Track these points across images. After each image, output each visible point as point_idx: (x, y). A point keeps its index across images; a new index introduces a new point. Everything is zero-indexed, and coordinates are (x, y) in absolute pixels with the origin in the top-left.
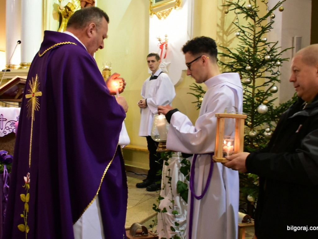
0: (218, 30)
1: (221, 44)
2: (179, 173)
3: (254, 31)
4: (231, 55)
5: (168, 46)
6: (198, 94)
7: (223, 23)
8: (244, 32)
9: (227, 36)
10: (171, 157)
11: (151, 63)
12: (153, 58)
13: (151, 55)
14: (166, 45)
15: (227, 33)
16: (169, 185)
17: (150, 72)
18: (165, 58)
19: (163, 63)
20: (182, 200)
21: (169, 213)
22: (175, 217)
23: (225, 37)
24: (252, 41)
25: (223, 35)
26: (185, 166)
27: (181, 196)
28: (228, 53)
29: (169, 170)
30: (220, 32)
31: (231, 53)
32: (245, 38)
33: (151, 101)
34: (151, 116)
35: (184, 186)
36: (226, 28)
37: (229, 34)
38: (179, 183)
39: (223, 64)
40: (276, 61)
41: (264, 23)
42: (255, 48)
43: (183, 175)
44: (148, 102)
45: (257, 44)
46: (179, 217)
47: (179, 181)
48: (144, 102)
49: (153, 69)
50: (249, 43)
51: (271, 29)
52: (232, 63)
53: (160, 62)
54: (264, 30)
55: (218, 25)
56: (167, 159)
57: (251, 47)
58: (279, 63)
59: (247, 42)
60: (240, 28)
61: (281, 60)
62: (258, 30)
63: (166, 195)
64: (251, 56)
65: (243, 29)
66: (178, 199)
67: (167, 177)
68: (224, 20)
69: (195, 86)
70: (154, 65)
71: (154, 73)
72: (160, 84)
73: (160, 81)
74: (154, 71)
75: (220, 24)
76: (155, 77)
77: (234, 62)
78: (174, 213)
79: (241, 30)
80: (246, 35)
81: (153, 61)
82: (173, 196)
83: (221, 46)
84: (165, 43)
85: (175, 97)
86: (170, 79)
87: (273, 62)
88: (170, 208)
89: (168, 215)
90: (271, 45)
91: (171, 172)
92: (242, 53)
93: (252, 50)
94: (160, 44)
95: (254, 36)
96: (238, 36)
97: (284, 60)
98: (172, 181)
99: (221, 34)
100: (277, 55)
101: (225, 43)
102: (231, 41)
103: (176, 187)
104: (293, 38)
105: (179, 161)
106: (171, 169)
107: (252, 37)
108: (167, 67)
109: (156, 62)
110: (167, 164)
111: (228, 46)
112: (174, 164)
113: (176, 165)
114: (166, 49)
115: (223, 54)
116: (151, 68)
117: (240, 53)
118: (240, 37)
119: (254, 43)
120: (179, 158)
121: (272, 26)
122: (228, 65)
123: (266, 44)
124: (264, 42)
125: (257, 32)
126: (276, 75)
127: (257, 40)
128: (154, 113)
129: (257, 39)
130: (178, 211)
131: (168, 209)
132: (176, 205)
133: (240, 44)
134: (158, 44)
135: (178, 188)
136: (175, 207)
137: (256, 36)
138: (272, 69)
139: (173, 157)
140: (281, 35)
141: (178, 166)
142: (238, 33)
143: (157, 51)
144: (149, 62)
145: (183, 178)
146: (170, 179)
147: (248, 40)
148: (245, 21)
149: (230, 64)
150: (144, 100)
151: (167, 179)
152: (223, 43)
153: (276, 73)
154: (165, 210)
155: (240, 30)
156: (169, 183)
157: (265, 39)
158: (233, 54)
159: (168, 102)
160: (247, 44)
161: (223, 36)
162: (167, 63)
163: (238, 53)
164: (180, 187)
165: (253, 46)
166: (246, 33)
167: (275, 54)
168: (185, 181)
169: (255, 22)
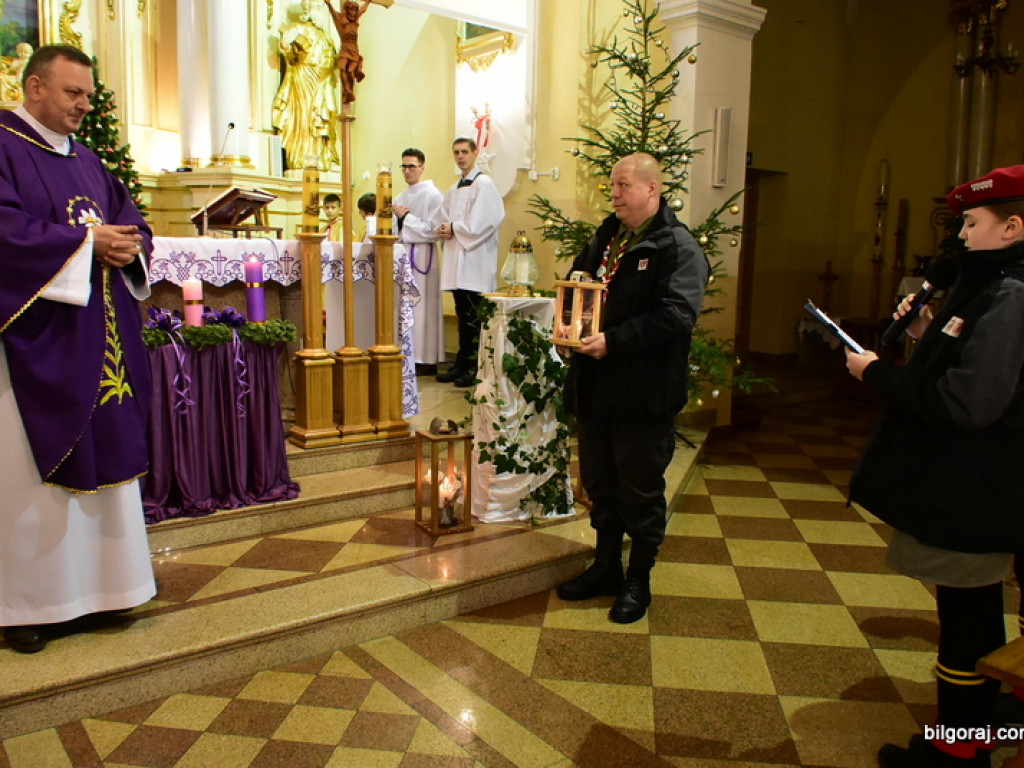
0: (581, 95)
1: (587, 120)
2: (505, 342)
3: (644, 100)
4: (602, 143)
5: (491, 123)
6: (543, 213)
7: (590, 82)
8: (624, 102)
9: (598, 106)
10: (492, 316)
11: (461, 155)
12: (465, 146)
13: (460, 141)
14: (488, 122)
15: (597, 101)
16: (490, 360)
17: (459, 171)
18: (485, 145)
19: (483, 154)
20: (510, 383)
21: (490, 403)
22: (500, 409)
23: (594, 108)
24: (640, 119)
25: (590, 104)
26: (514, 329)
27: (508, 376)
28: (596, 139)
29: (490, 337)
30: (584, 99)
31: (603, 138)
32: (627, 111)
33: (462, 228)
34: (461, 253)
35: (512, 360)
36: (596, 91)
37: (601, 104)
38: (506, 357)
39: (590, 159)
40: (681, 154)
41: (661, 86)
42: (645, 129)
43: (512, 344)
44: (455, 228)
45: (648, 123)
46: (506, 410)
47: (505, 354)
48: (447, 229)
49: (465, 167)
50: (633, 122)
51: (672, 98)
52: (603, 156)
53: (476, 155)
54: (660, 98)
55: (580, 86)
56: (486, 321)
57: (639, 129)
58: (684, 158)
59: (631, 120)
60: (617, 94)
61: (689, 154)
62: (650, 97)
63: (485, 377)
64: (636, 145)
65: (624, 96)
66: (504, 381)
67: (486, 348)
68: (592, 79)
69: (538, 199)
70: (467, 158)
71: (467, 174)
72: (476, 197)
73: (478, 190)
74: (466, 171)
75: (584, 85)
76: (469, 183)
77: (608, 156)
78: (499, 403)
79: (620, 97)
80: (628, 107)
81: (465, 152)
82: (496, 377)
83: (587, 124)
84: (485, 117)
85: (505, 218)
86: (494, 187)
87: (676, 157)
88: (492, 395)
89: (489, 407)
90: (672, 125)
91: (493, 340)
92: (619, 139)
93: (639, 133)
94: (476, 120)
95: (644, 109)
96: (614, 108)
97: (695, 152)
98: (495, 355)
99: (586, 103)
100: (682, 144)
101: (593, 119)
102: (604, 116)
103: (501, 363)
104: (716, 111)
105: (506, 323)
106: (493, 336)
107: (639, 111)
108: (490, 162)
109: (470, 154)
110: (486, 328)
111: (600, 124)
112: (498, 327)
113: (501, 329)
114: (488, 128)
115: (587, 141)
116: (461, 164)
117: (617, 140)
118: (618, 110)
119: (643, 121)
120: (505, 317)
121: (676, 90)
122: (597, 162)
123: (664, 124)
124: (660, 119)
125: (648, 101)
126: (681, 179)
127: (647, 116)
128: (466, 247)
129: (647, 114)
130: (504, 400)
131: (489, 398)
132: (501, 391)
133: (619, 123)
134: (471, 119)
135: (504, 365)
136: (499, 393)
137: (647, 108)
138: (673, 168)
139: (496, 317)
140: (693, 105)
141: (504, 330)
142: (614, 105)
143: (470, 134)
144: (457, 153)
145: (511, 349)
146: (492, 351)
147: (633, 116)
148: (627, 82)
149: (601, 159)
150: (447, 225)
151: (488, 353)
152: (590, 120)
153: (680, 176)
154: (484, 400)
155: (617, 98)
156: (490, 357)
157: (662, 115)
158: (607, 142)
159: (491, 227)
160: (630, 124)
161: (590, 107)
162: (489, 156)
163: (613, 142)
164: (507, 362)
165: (641, 126)
166: (628, 103)
167: (678, 142)
168: (515, 354)
169: (645, 82)
